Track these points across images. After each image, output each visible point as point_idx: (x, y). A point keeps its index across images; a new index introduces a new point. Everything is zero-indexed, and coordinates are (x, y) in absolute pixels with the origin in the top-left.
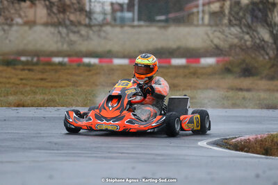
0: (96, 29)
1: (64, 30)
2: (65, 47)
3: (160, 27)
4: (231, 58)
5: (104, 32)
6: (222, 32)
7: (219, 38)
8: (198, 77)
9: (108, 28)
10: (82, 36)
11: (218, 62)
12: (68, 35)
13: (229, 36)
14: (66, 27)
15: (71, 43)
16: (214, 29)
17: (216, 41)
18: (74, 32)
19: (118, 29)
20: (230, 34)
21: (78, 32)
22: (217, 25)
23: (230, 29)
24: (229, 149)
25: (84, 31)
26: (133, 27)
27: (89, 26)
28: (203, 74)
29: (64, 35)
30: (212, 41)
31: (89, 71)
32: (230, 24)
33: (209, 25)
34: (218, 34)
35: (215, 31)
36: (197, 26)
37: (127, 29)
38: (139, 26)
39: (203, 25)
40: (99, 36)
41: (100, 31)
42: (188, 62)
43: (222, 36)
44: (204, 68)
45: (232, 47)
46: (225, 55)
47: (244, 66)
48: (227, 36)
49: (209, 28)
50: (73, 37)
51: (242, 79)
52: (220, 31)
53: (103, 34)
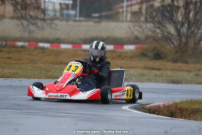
0: (48, 22)
1: (25, 23)
2: (26, 35)
3: (95, 22)
4: (147, 46)
5: (55, 24)
6: (141, 27)
7: (138, 31)
8: (123, 59)
9: (57, 22)
10: (38, 27)
11: (137, 48)
12: (28, 26)
13: (146, 30)
14: (27, 20)
15: (30, 32)
16: (134, 24)
17: (136, 33)
18: (33, 24)
19: (64, 23)
20: (146, 28)
21: (36, 24)
22: (136, 21)
23: (146, 25)
24: (145, 112)
25: (40, 23)
26: (75, 21)
27: (44, 20)
28: (126, 57)
29: (25, 26)
30: (133, 33)
31: (43, 53)
32: (146, 21)
33: (131, 21)
34: (137, 28)
35: (135, 26)
36: (122, 21)
37: (71, 23)
38: (80, 21)
39: (126, 21)
40: (51, 27)
41: (51, 23)
42: (115, 48)
43: (140, 30)
44: (127, 52)
45: (147, 37)
46: (142, 43)
47: (156, 51)
48: (144, 30)
49: (131, 24)
50: (32, 28)
51: (154, 61)
52: (139, 26)
53: (53, 26)
